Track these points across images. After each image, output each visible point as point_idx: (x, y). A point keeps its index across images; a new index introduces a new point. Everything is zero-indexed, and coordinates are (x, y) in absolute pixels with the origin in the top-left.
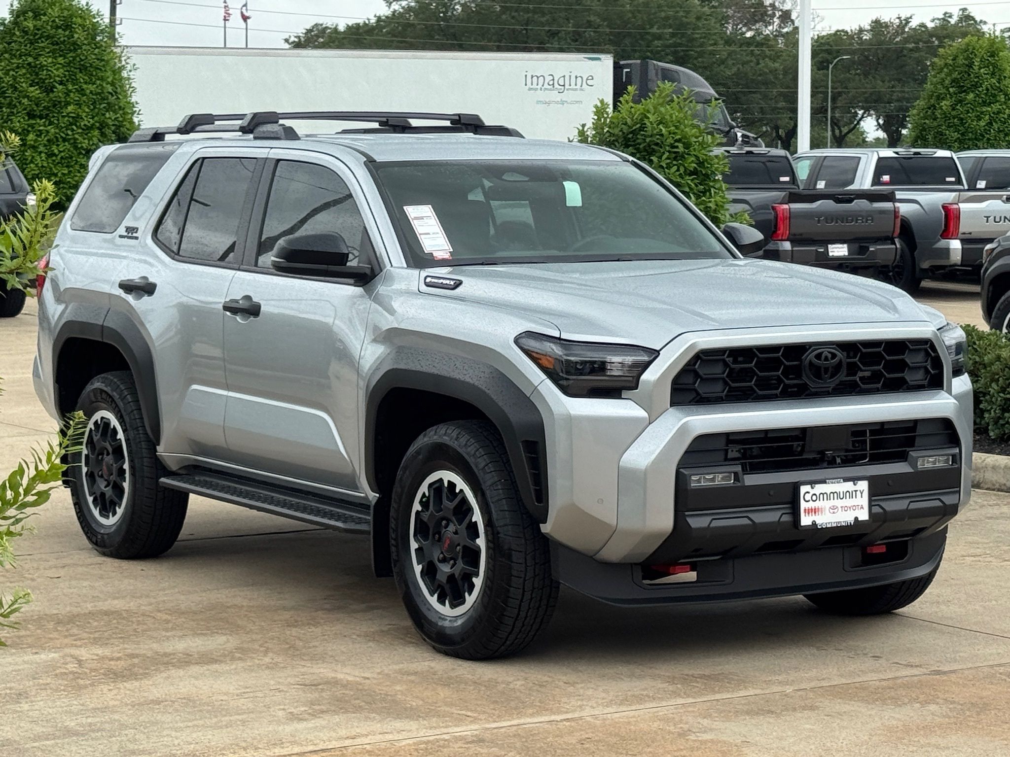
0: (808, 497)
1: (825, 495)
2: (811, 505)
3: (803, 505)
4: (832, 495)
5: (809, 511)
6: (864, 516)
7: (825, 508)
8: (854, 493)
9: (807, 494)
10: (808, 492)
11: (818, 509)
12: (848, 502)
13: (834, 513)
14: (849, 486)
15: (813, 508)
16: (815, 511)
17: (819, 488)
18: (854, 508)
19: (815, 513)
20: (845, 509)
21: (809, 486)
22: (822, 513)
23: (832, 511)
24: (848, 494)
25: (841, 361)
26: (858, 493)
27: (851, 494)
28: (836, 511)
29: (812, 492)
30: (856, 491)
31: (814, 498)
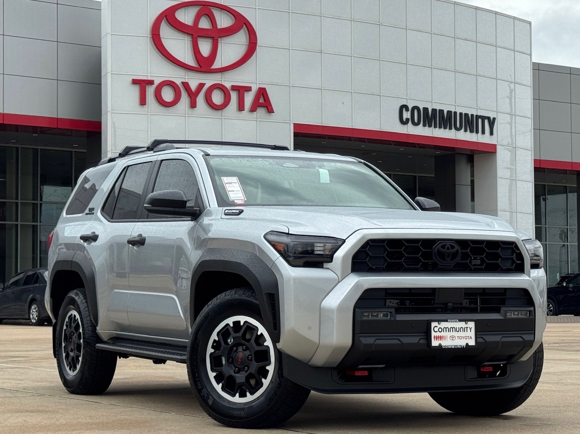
0: (436, 329)
1: (447, 329)
2: (438, 334)
3: (433, 334)
4: (451, 329)
5: (437, 338)
6: (472, 342)
7: (447, 337)
8: (466, 329)
9: (435, 328)
10: (437, 327)
11: (443, 337)
12: (461, 334)
13: (453, 340)
14: (462, 324)
15: (440, 336)
16: (440, 338)
17: (443, 325)
18: (466, 338)
19: (441, 339)
20: (460, 338)
21: (437, 323)
22: (445, 339)
23: (451, 338)
24: (462, 329)
25: (457, 251)
26: (468, 329)
27: (464, 330)
28: (454, 338)
29: (439, 326)
30: (467, 328)
31: (440, 330)
